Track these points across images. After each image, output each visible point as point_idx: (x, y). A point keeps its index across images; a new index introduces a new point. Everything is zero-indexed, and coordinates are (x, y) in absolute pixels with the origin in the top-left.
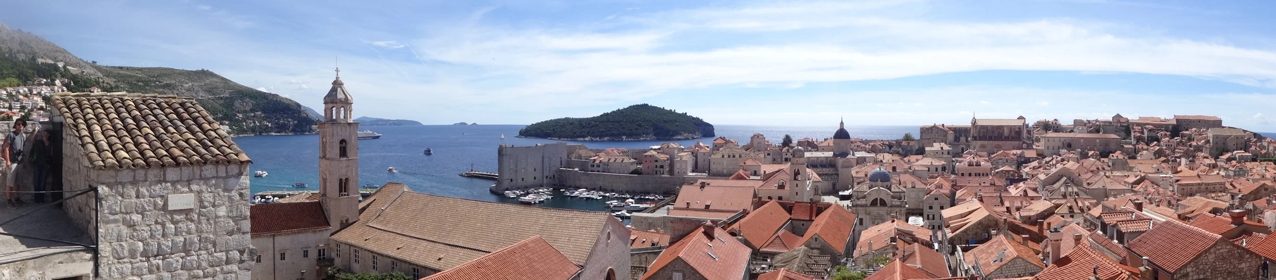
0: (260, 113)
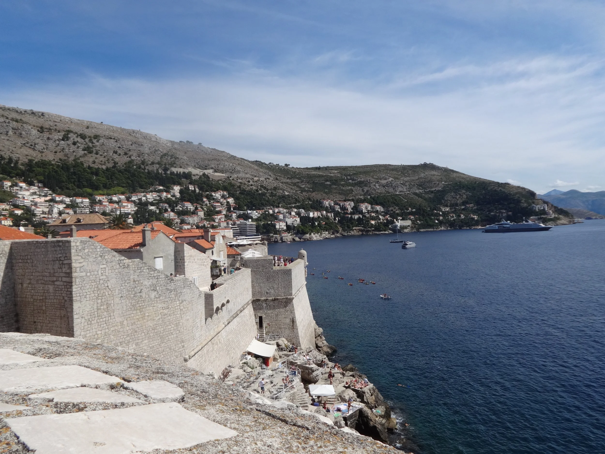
0: (471, 205)
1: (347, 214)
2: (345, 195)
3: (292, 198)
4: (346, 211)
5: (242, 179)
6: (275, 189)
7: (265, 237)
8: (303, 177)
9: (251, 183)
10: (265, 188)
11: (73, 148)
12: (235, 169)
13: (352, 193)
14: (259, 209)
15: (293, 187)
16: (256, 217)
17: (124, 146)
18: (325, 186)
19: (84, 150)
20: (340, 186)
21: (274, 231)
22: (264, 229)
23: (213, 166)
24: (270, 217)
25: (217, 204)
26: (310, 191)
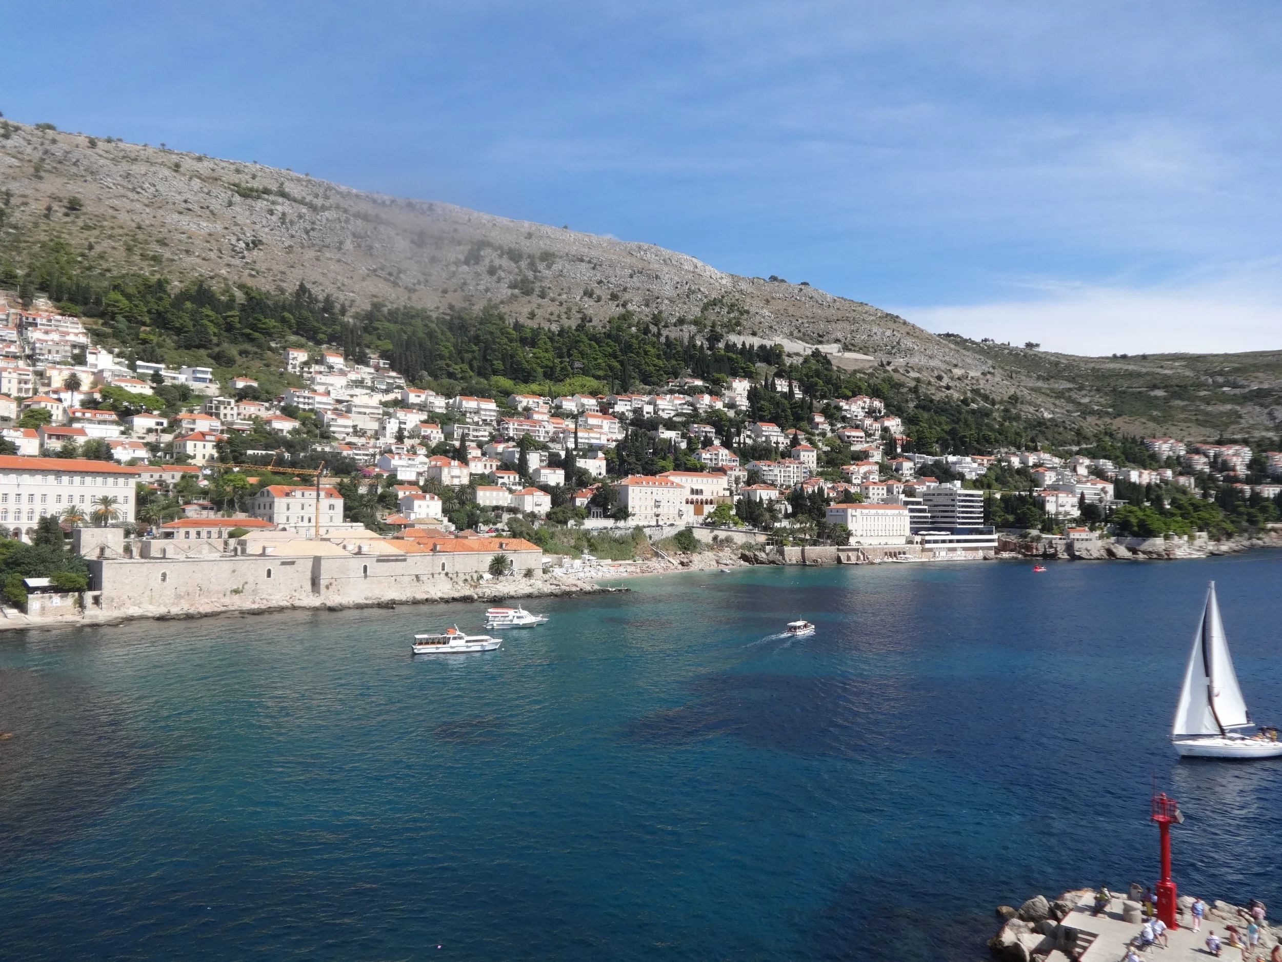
1: (1236, 479)
2: (1215, 426)
3: (1065, 428)
4: (1232, 473)
5: (920, 371)
6: (1014, 399)
7: (1013, 539)
8: (1081, 376)
9: (946, 381)
10: (986, 398)
11: (487, 281)
12: (898, 343)
13: (1238, 423)
14: (981, 453)
15: (1057, 402)
16: (973, 476)
17: (613, 280)
18: (1151, 403)
19: (512, 286)
20: (1198, 403)
21: (1043, 521)
22: (1008, 513)
23: (839, 335)
24: (1017, 477)
25: (854, 433)
26: (1107, 413)
